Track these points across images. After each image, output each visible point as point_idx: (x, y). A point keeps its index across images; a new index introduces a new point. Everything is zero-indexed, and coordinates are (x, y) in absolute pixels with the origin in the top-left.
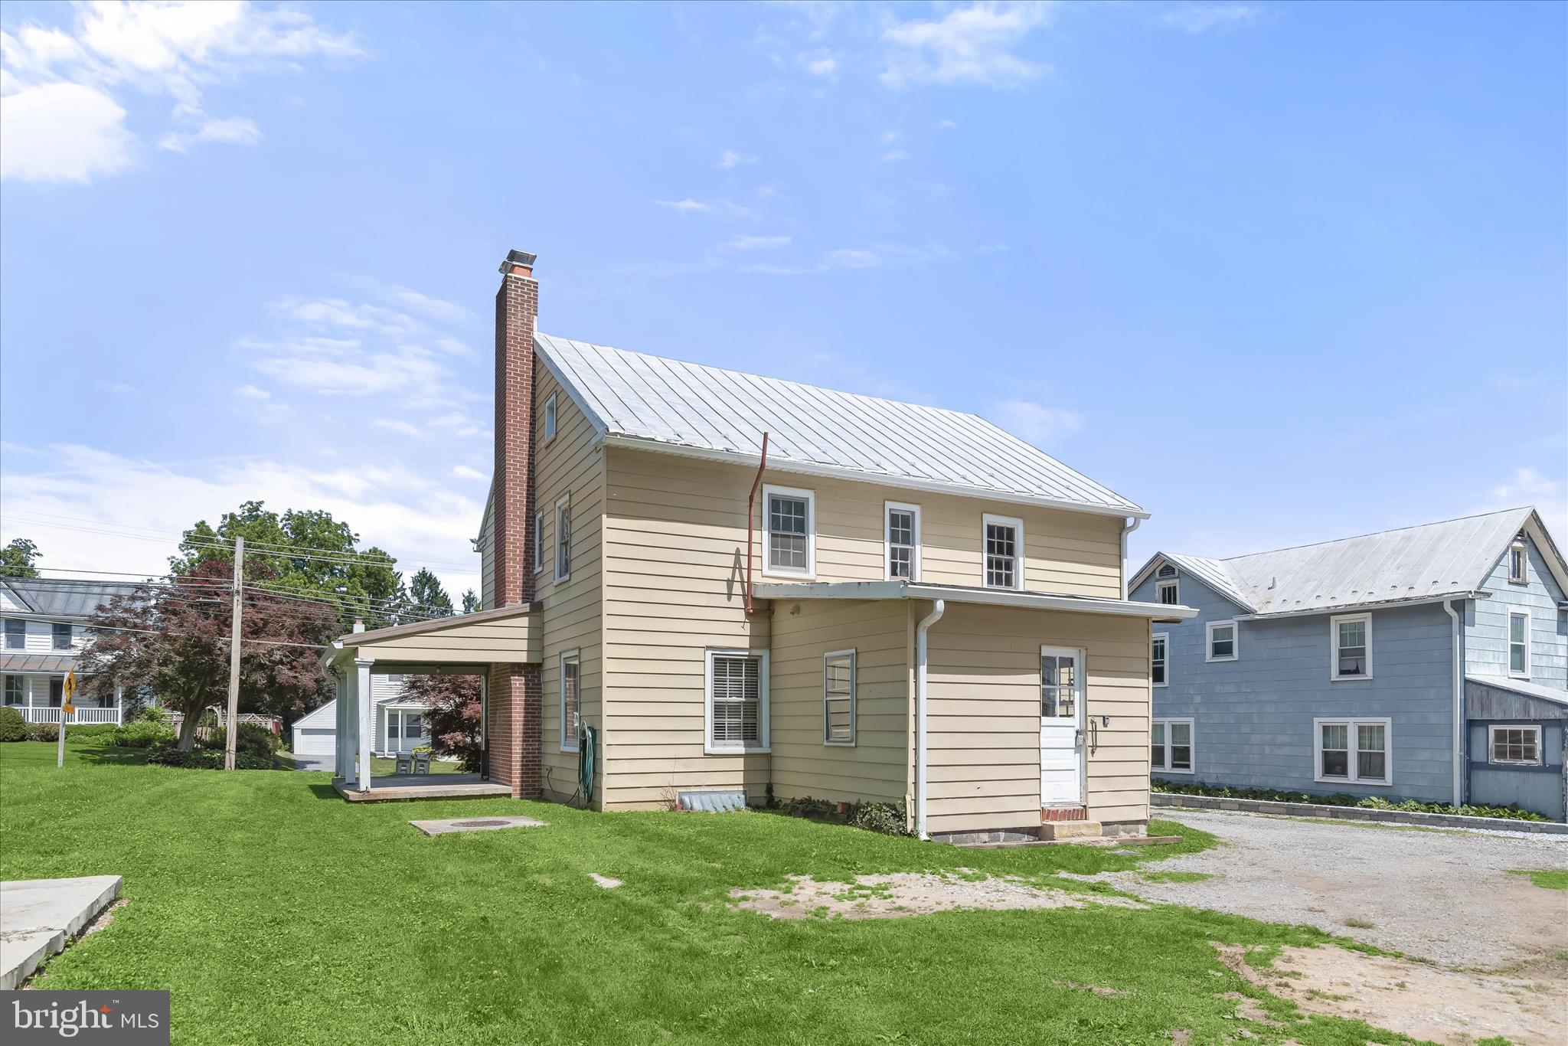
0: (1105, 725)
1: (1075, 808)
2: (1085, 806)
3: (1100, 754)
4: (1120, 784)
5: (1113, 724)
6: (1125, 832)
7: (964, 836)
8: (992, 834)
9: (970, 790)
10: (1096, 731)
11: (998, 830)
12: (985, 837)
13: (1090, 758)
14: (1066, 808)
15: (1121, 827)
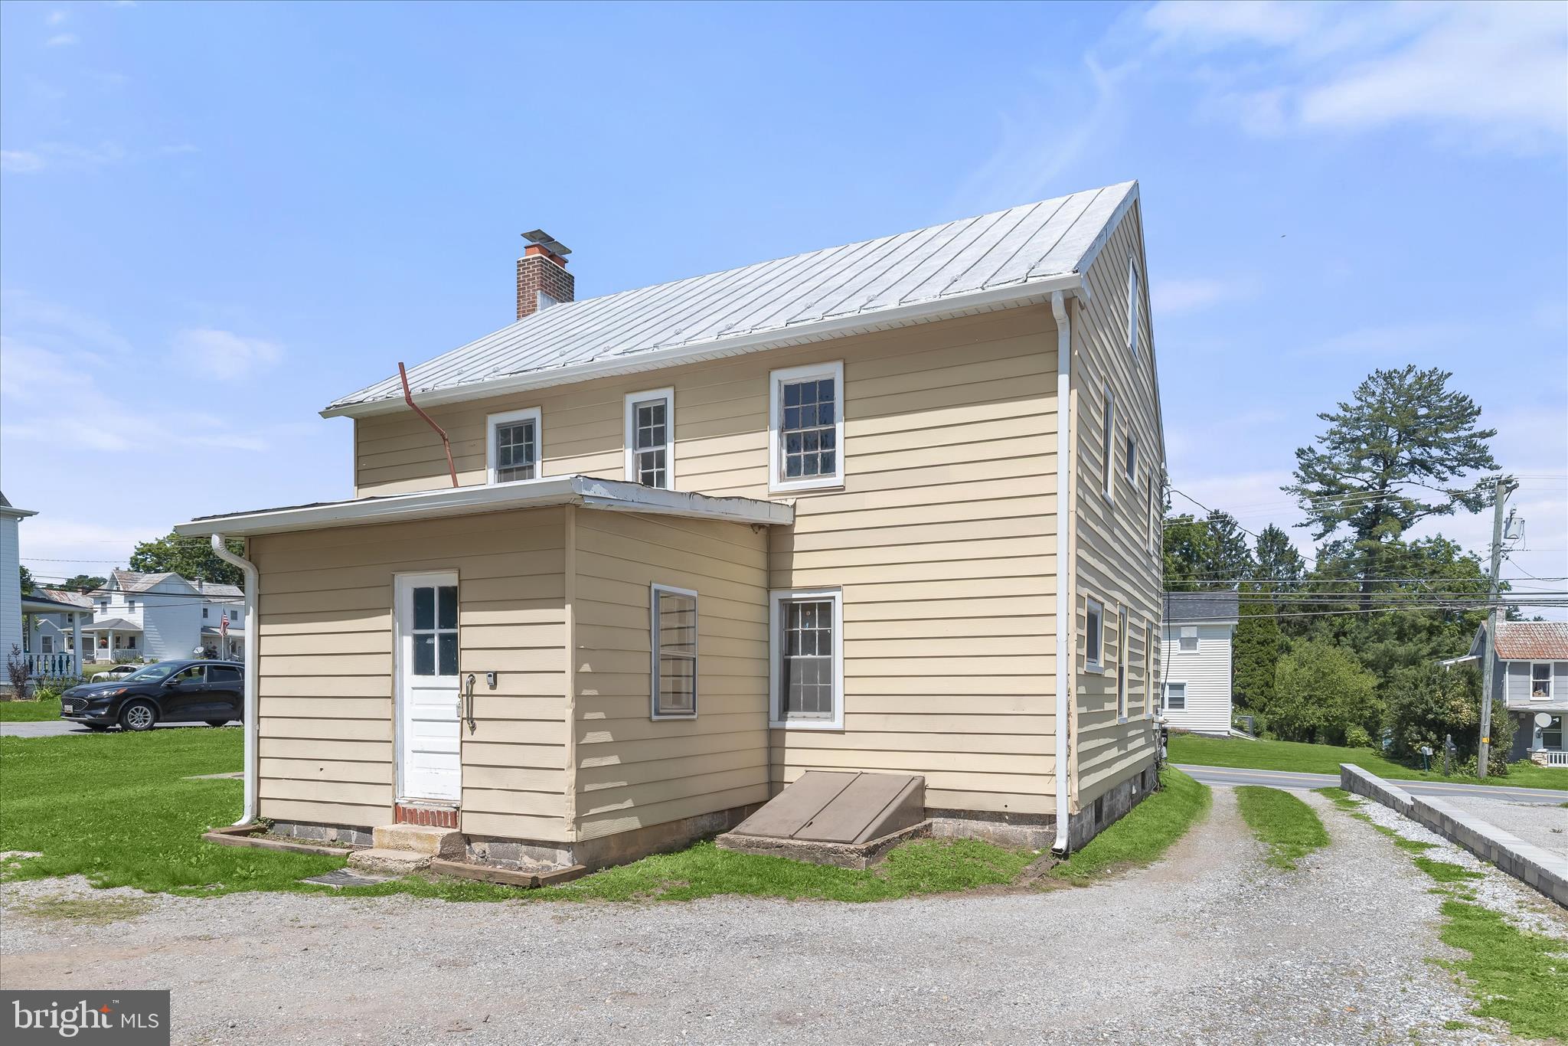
0: (493, 686)
1: (441, 809)
2: (458, 808)
3: (483, 731)
4: (516, 779)
5: (505, 685)
6: (531, 857)
7: (310, 828)
8: (342, 831)
9: (310, 770)
10: (472, 696)
11: (349, 827)
12: (333, 833)
13: (467, 736)
14: (427, 808)
15: (524, 848)
